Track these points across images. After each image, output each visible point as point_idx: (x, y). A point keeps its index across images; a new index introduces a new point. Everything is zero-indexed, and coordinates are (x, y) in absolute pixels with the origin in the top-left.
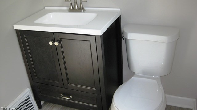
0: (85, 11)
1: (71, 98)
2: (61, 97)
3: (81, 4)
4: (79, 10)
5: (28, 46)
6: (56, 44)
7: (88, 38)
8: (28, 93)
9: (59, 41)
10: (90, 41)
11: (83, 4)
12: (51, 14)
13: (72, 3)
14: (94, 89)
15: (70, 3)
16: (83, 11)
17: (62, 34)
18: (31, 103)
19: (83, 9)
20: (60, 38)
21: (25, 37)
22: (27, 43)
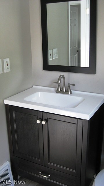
0: (72, 93)
1: (49, 177)
2: (40, 174)
3: (69, 87)
4: (66, 92)
5: (15, 121)
6: (44, 123)
7: (75, 121)
8: (8, 166)
9: (47, 121)
10: (77, 124)
11: (70, 87)
12: (39, 93)
13: (60, 85)
14: (74, 171)
15: (58, 85)
16: (70, 94)
17: (50, 114)
18: (9, 177)
19: (71, 92)
20: (48, 118)
21: (14, 112)
22: (14, 119)
